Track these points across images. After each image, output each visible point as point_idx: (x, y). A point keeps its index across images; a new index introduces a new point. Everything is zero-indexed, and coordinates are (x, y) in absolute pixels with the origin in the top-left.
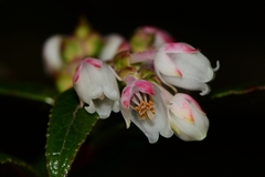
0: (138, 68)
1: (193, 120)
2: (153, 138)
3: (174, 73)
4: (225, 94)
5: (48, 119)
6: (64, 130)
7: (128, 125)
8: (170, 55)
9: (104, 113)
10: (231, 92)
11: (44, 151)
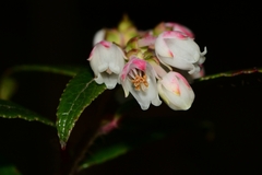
0: (143, 51)
1: (179, 93)
2: (145, 106)
3: (168, 55)
4: (218, 76)
5: (65, 87)
6: (75, 96)
7: (127, 95)
8: (166, 41)
9: (111, 84)
10: (222, 75)
11: (56, 111)
